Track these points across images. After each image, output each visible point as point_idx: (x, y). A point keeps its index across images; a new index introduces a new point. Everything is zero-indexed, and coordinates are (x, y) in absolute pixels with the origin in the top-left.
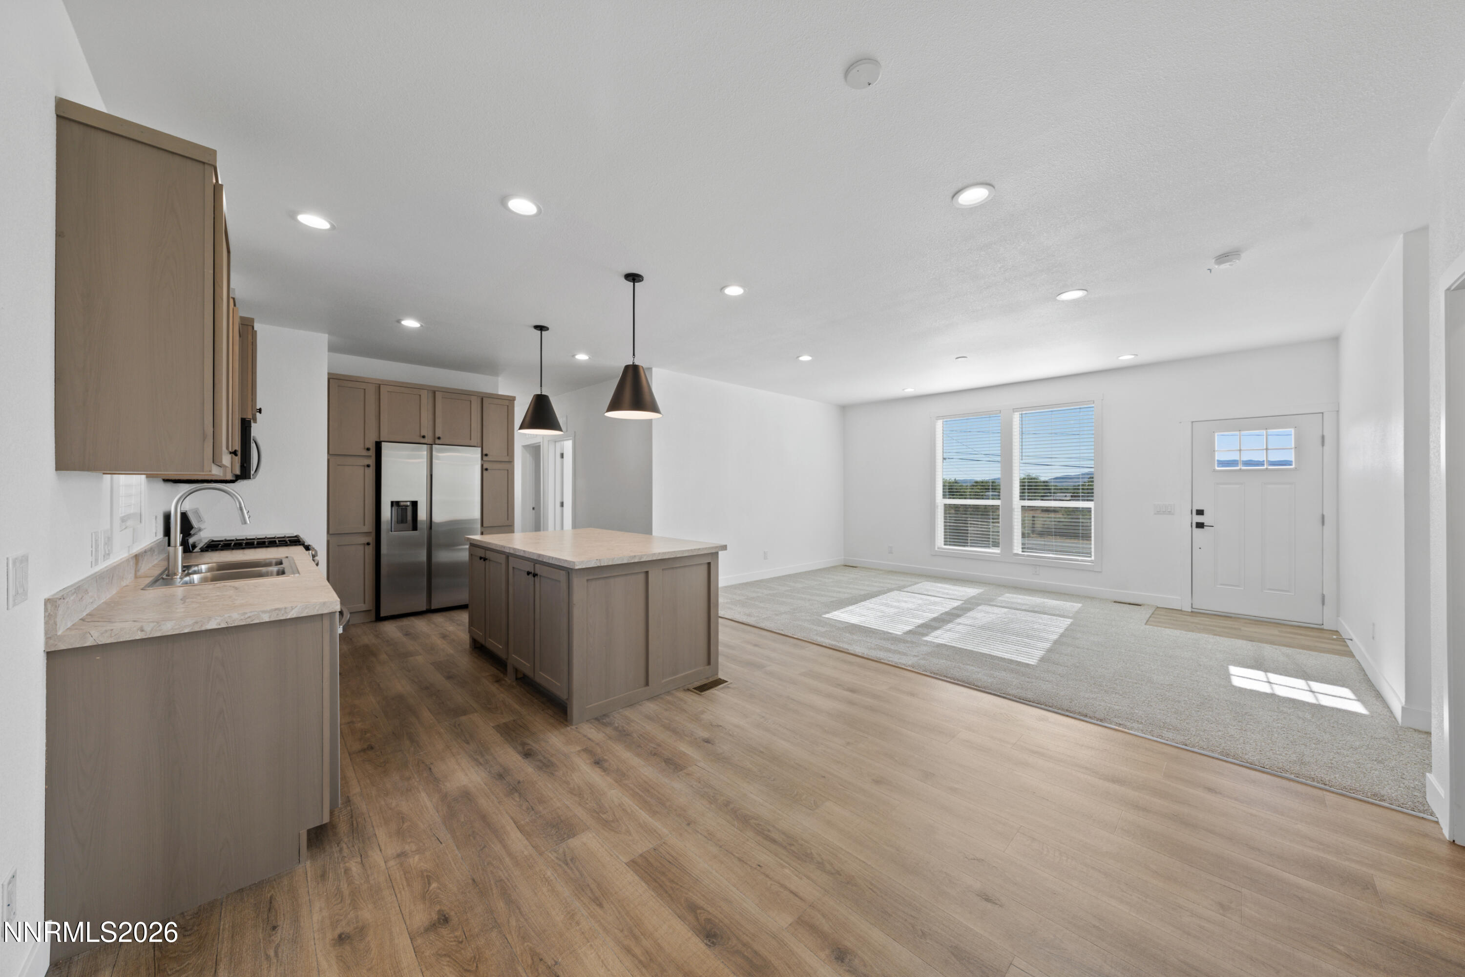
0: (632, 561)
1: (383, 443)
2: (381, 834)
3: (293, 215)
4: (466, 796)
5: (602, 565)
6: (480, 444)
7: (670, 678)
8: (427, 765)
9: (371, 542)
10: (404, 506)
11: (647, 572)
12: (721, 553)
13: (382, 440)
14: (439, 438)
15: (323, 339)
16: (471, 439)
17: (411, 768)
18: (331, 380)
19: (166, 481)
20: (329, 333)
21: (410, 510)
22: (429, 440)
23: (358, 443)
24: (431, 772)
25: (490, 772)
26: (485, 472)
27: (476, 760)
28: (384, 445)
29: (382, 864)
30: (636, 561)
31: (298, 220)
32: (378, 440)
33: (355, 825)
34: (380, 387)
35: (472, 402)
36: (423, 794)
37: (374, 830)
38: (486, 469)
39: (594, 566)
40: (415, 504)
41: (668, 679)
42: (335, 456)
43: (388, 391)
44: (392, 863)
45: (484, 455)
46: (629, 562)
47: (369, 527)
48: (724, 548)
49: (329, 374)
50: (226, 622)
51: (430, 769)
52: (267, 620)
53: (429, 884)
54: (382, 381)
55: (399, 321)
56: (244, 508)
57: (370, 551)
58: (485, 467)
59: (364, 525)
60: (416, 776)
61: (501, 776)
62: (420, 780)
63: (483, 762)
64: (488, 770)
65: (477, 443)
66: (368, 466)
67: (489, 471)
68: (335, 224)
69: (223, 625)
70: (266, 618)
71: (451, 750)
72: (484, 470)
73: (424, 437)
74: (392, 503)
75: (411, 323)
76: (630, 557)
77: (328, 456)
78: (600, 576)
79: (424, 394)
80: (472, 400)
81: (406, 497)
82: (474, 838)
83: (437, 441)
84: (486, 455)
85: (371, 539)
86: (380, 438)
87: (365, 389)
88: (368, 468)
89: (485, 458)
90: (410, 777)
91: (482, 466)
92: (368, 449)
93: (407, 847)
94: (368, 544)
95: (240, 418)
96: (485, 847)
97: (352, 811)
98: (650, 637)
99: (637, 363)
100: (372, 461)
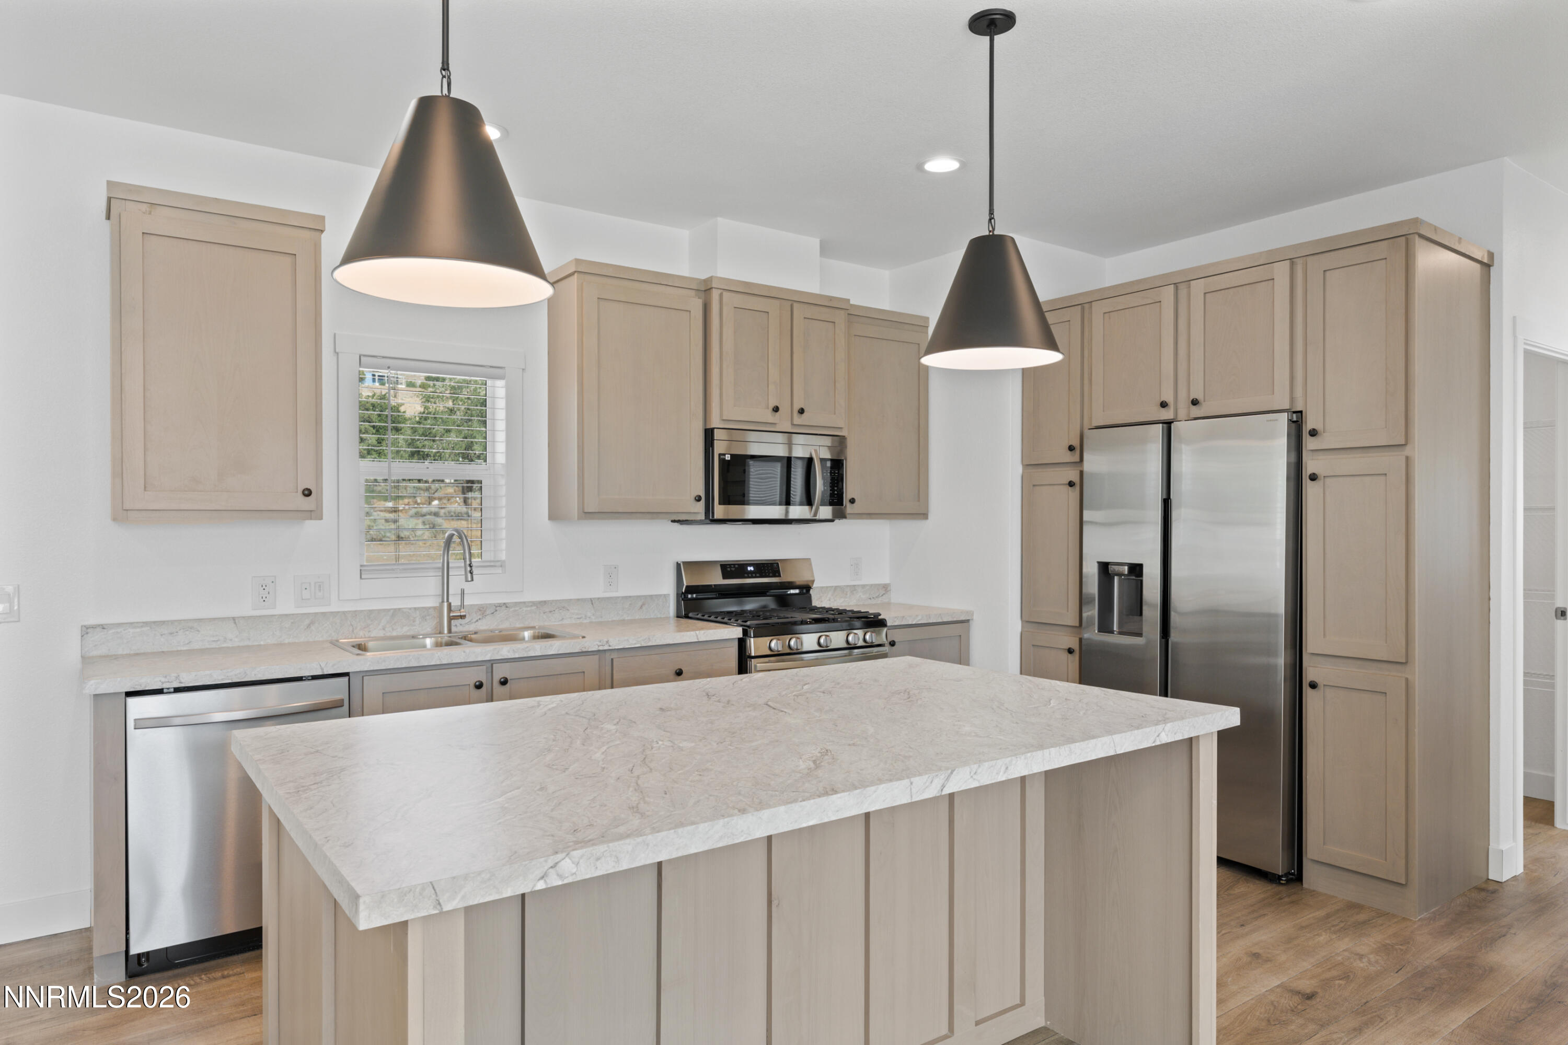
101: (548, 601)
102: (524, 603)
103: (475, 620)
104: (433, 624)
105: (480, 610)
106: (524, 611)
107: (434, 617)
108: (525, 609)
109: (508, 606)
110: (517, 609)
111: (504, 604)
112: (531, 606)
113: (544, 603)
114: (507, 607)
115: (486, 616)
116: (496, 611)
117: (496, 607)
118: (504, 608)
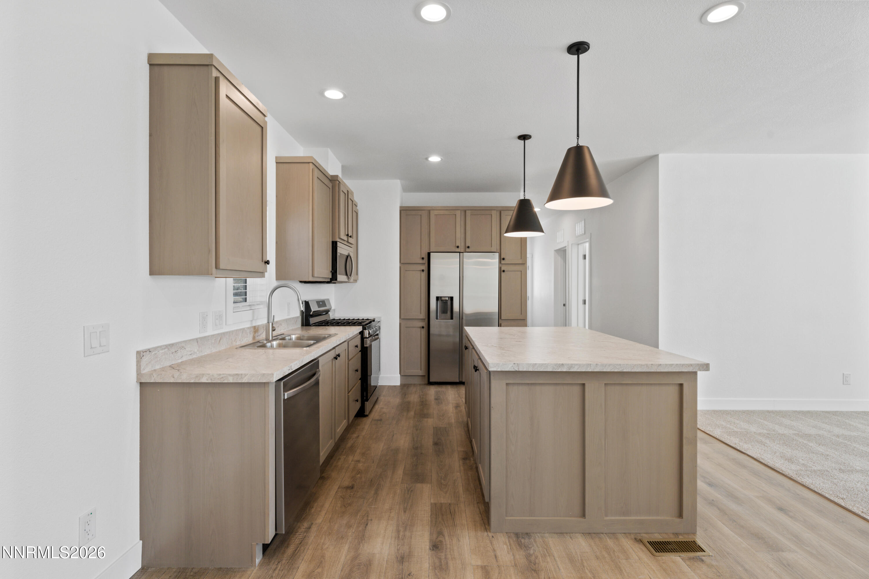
0: (559, 370)
1: (431, 253)
3: (322, 94)
5: (521, 370)
6: (499, 251)
7: (617, 518)
8: (368, 520)
9: (425, 326)
10: (445, 300)
11: (584, 385)
12: (700, 374)
13: (431, 251)
14: (468, 247)
15: (397, 184)
16: (492, 247)
17: (358, 517)
18: (402, 211)
19: (301, 282)
20: (399, 179)
21: (449, 303)
22: (461, 249)
23: (417, 256)
25: (398, 551)
26: (503, 274)
27: (399, 532)
28: (431, 254)
30: (565, 370)
31: (325, 96)
32: (429, 252)
34: (430, 212)
35: (493, 216)
38: (504, 271)
39: (511, 370)
40: (452, 298)
41: (613, 518)
42: (404, 264)
43: (435, 215)
45: (502, 259)
46: (554, 370)
47: (423, 315)
48: (706, 367)
49: (401, 207)
50: (211, 379)
52: (231, 381)
54: (431, 207)
55: (427, 159)
56: (300, 299)
57: (424, 332)
58: (502, 269)
59: (421, 314)
60: (356, 526)
62: (355, 531)
63: (401, 537)
65: (497, 249)
66: (423, 271)
67: (505, 272)
68: (346, 94)
69: (209, 381)
70: (231, 380)
72: (501, 271)
73: (458, 247)
74: (438, 298)
75: (435, 159)
76: (556, 365)
77: (400, 265)
78: (523, 382)
79: (458, 213)
80: (492, 214)
81: (446, 293)
83: (468, 250)
84: (504, 259)
85: (424, 324)
86: (430, 250)
87: (421, 215)
88: (423, 272)
89: (503, 262)
91: (500, 268)
92: (423, 259)
94: (423, 327)
95: (331, 240)
98: (587, 462)
99: (581, 144)
100: (425, 267)
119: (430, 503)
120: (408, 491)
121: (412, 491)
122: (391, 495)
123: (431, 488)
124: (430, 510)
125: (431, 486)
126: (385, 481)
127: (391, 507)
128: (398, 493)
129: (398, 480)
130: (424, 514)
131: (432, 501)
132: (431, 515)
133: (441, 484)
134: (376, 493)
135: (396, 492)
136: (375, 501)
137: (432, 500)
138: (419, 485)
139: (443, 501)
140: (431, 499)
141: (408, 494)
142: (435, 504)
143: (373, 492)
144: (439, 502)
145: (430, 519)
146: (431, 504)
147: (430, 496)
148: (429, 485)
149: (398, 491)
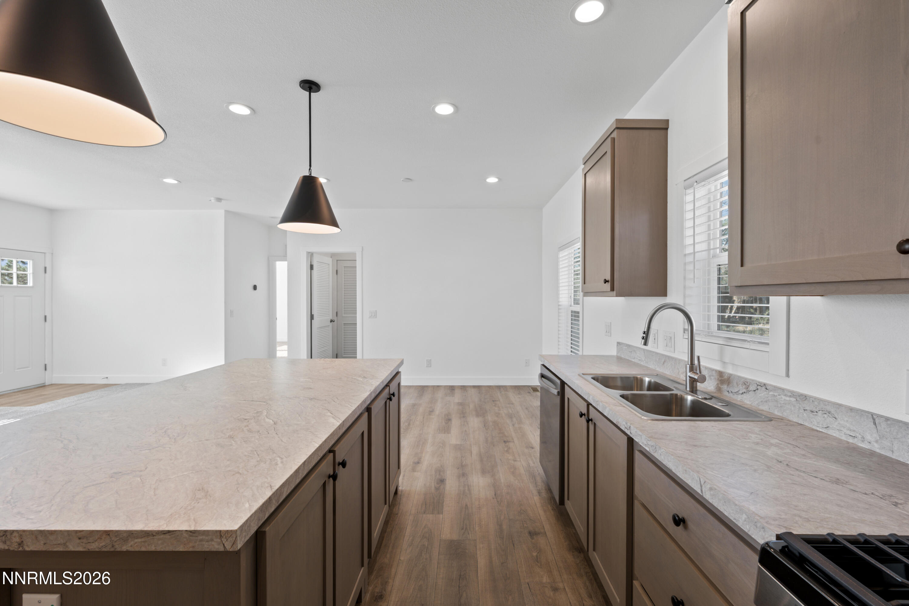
2: (522, 471)
4: (484, 472)
8: (496, 499)
17: (505, 501)
24: (495, 492)
25: (467, 479)
27: (469, 490)
29: (522, 460)
33: (534, 479)
36: (502, 481)
37: (525, 473)
44: (519, 460)
51: (495, 495)
53: (507, 450)
60: (504, 494)
61: (464, 475)
62: (502, 490)
63: (467, 487)
64: (467, 481)
71: (479, 505)
82: (488, 456)
90: (507, 494)
93: (513, 462)
96: (486, 452)
97: (536, 486)
101: (811, 397)
102: (783, 390)
103: (741, 392)
104: (715, 384)
105: (745, 384)
106: (783, 399)
107: (716, 379)
108: (784, 397)
109: (768, 388)
110: (776, 394)
111: (765, 385)
112: (790, 396)
113: (804, 397)
114: (766, 389)
115: (749, 391)
116: (757, 389)
117: (758, 385)
118: (764, 388)
119: (443, 514)
120: (466, 528)
121: (463, 529)
122: (483, 523)
123: (442, 533)
124: (444, 507)
125: (442, 536)
126: (497, 545)
127: (480, 509)
128: (477, 526)
129: (481, 546)
130: (449, 503)
131: (441, 515)
132: (443, 502)
133: (428, 539)
134: (500, 526)
135: (479, 528)
136: (497, 516)
137: (441, 517)
138: (455, 537)
139: (430, 517)
140: (442, 519)
141: (466, 524)
142: (439, 513)
143: (504, 527)
144: (434, 515)
145: (445, 499)
146: (443, 512)
147: (443, 521)
148: (444, 537)
149: (477, 528)
